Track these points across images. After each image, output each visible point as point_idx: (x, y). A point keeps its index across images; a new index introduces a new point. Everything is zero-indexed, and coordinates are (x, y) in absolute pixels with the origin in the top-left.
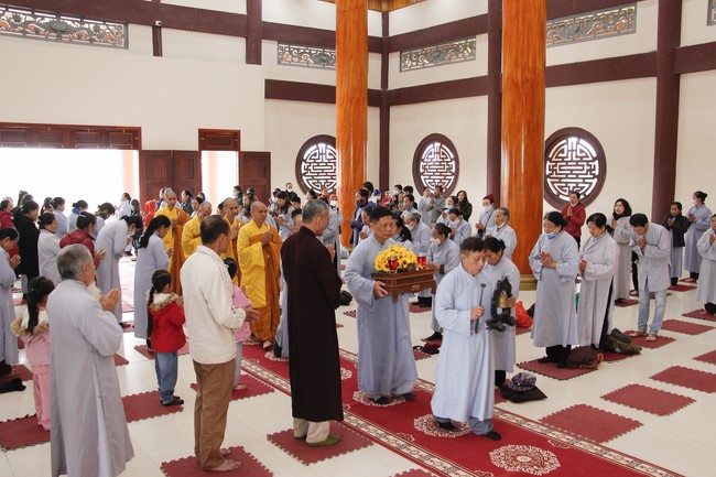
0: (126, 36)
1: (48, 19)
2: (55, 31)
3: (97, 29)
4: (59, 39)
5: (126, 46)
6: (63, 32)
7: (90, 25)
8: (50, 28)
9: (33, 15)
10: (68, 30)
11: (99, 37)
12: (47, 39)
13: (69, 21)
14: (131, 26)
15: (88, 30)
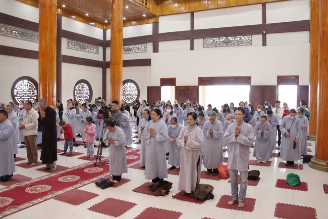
0: (251, 40)
1: (224, 39)
2: (226, 43)
3: (240, 39)
4: (227, 46)
5: (251, 44)
6: (228, 43)
7: (238, 38)
8: (224, 42)
9: (219, 39)
10: (230, 42)
11: (241, 42)
12: (223, 46)
13: (230, 38)
14: (253, 36)
15: (237, 40)
